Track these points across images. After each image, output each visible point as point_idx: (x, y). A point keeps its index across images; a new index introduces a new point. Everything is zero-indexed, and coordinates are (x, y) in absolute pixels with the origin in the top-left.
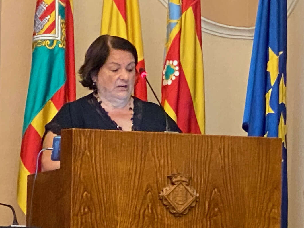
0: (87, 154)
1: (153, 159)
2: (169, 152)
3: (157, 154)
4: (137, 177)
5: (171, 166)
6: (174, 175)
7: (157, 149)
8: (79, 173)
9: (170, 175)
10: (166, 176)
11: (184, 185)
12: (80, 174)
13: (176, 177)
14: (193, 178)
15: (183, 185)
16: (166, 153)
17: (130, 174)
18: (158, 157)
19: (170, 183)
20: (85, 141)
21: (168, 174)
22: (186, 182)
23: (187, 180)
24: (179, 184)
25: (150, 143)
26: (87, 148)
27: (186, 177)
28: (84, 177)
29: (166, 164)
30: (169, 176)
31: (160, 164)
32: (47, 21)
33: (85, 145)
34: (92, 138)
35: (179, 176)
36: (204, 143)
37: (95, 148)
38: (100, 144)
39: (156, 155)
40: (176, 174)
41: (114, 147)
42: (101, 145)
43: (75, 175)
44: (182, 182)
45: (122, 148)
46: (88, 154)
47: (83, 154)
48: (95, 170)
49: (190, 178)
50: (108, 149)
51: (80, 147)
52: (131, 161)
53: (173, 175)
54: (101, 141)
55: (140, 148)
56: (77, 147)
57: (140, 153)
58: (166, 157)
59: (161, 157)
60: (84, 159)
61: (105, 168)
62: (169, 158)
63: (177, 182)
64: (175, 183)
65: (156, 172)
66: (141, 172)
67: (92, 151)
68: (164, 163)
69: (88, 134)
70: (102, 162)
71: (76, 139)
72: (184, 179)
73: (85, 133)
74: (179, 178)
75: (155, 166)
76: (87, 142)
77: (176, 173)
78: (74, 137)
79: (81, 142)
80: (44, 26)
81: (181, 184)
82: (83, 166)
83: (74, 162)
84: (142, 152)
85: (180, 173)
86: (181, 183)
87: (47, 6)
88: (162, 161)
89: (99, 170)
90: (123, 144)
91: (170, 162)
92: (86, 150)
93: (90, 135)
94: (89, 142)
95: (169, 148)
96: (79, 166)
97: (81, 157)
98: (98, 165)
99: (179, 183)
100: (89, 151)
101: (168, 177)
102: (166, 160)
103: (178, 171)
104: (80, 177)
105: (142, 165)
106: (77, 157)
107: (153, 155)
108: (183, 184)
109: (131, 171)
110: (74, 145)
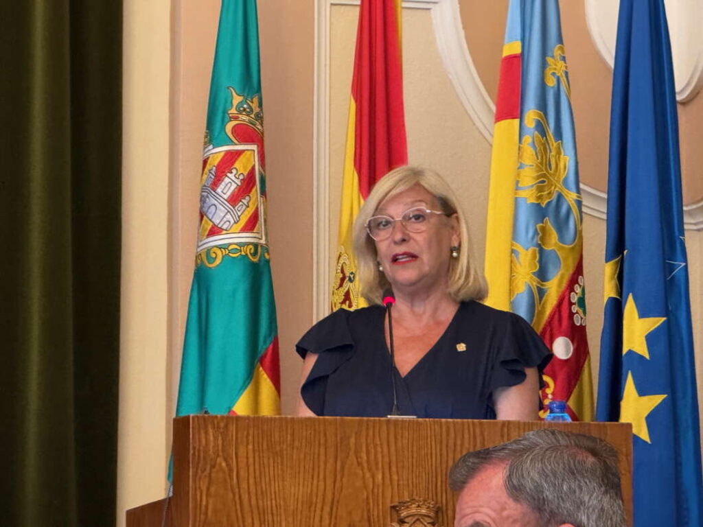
0: (220, 464)
1: (361, 472)
2: (394, 459)
3: (368, 461)
4: (327, 509)
5: (398, 485)
6: (402, 503)
7: (368, 453)
8: (204, 503)
9: (396, 504)
10: (389, 504)
11: (426, 523)
12: (207, 507)
13: (408, 507)
14: (444, 508)
15: (422, 523)
16: (387, 460)
17: (310, 504)
18: (370, 470)
19: (396, 520)
20: (216, 439)
21: (392, 502)
22: (429, 517)
23: (432, 514)
24: (414, 522)
25: (352, 440)
26: (221, 453)
27: (428, 508)
28: (215, 511)
29: (388, 481)
30: (393, 505)
31: (374, 482)
32: (244, 207)
33: (216, 446)
34: (230, 433)
35: (414, 505)
36: (466, 436)
37: (236, 454)
38: (248, 444)
39: (365, 465)
40: (408, 502)
41: (278, 448)
42: (250, 447)
43: (195, 508)
44: (420, 518)
45: (295, 450)
46: (224, 464)
47: (213, 466)
48: (237, 497)
49: (438, 511)
50: (265, 455)
51: (206, 452)
52: (313, 478)
53: (400, 503)
54: (250, 438)
55: (331, 451)
56: (199, 451)
57: (331, 461)
58: (386, 467)
59: (377, 469)
60: (213, 475)
61: (259, 492)
62: (394, 469)
63: (410, 518)
64: (406, 520)
65: (368, 498)
66: (335, 499)
67: (232, 459)
68: (383, 478)
69: (222, 425)
70: (252, 481)
71: (197, 436)
72: (424, 511)
73: (216, 422)
74: (413, 510)
75: (365, 487)
76: (220, 442)
77: (408, 500)
78: (193, 432)
79: (207, 440)
80: (239, 217)
81: (418, 522)
82: (213, 489)
83: (194, 481)
84: (336, 458)
85: (417, 498)
86: (418, 520)
87: (241, 177)
88: (380, 476)
89: (245, 497)
90: (296, 443)
91: (395, 477)
92: (218, 456)
93: (226, 427)
94: (223, 441)
95: (393, 449)
96: (204, 489)
97: (208, 471)
98: (244, 485)
99: (414, 520)
100: (226, 460)
101: (393, 508)
102: (387, 475)
103: (412, 495)
104: (206, 514)
105: (338, 484)
106: (199, 471)
107: (359, 464)
108: (422, 520)
109: (314, 499)
110: (194, 448)
